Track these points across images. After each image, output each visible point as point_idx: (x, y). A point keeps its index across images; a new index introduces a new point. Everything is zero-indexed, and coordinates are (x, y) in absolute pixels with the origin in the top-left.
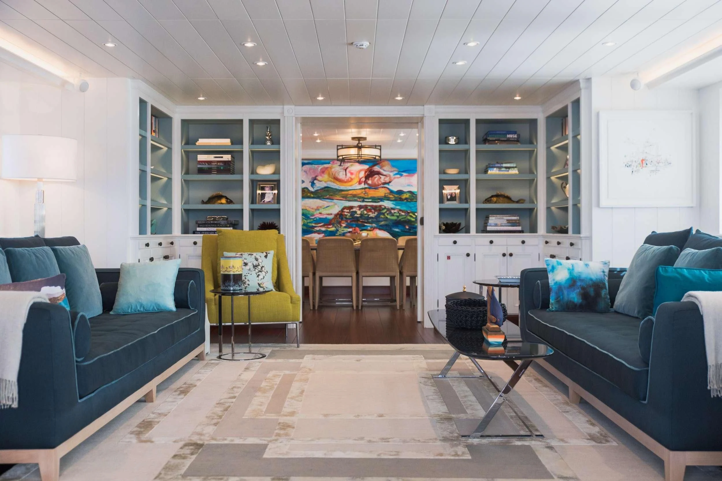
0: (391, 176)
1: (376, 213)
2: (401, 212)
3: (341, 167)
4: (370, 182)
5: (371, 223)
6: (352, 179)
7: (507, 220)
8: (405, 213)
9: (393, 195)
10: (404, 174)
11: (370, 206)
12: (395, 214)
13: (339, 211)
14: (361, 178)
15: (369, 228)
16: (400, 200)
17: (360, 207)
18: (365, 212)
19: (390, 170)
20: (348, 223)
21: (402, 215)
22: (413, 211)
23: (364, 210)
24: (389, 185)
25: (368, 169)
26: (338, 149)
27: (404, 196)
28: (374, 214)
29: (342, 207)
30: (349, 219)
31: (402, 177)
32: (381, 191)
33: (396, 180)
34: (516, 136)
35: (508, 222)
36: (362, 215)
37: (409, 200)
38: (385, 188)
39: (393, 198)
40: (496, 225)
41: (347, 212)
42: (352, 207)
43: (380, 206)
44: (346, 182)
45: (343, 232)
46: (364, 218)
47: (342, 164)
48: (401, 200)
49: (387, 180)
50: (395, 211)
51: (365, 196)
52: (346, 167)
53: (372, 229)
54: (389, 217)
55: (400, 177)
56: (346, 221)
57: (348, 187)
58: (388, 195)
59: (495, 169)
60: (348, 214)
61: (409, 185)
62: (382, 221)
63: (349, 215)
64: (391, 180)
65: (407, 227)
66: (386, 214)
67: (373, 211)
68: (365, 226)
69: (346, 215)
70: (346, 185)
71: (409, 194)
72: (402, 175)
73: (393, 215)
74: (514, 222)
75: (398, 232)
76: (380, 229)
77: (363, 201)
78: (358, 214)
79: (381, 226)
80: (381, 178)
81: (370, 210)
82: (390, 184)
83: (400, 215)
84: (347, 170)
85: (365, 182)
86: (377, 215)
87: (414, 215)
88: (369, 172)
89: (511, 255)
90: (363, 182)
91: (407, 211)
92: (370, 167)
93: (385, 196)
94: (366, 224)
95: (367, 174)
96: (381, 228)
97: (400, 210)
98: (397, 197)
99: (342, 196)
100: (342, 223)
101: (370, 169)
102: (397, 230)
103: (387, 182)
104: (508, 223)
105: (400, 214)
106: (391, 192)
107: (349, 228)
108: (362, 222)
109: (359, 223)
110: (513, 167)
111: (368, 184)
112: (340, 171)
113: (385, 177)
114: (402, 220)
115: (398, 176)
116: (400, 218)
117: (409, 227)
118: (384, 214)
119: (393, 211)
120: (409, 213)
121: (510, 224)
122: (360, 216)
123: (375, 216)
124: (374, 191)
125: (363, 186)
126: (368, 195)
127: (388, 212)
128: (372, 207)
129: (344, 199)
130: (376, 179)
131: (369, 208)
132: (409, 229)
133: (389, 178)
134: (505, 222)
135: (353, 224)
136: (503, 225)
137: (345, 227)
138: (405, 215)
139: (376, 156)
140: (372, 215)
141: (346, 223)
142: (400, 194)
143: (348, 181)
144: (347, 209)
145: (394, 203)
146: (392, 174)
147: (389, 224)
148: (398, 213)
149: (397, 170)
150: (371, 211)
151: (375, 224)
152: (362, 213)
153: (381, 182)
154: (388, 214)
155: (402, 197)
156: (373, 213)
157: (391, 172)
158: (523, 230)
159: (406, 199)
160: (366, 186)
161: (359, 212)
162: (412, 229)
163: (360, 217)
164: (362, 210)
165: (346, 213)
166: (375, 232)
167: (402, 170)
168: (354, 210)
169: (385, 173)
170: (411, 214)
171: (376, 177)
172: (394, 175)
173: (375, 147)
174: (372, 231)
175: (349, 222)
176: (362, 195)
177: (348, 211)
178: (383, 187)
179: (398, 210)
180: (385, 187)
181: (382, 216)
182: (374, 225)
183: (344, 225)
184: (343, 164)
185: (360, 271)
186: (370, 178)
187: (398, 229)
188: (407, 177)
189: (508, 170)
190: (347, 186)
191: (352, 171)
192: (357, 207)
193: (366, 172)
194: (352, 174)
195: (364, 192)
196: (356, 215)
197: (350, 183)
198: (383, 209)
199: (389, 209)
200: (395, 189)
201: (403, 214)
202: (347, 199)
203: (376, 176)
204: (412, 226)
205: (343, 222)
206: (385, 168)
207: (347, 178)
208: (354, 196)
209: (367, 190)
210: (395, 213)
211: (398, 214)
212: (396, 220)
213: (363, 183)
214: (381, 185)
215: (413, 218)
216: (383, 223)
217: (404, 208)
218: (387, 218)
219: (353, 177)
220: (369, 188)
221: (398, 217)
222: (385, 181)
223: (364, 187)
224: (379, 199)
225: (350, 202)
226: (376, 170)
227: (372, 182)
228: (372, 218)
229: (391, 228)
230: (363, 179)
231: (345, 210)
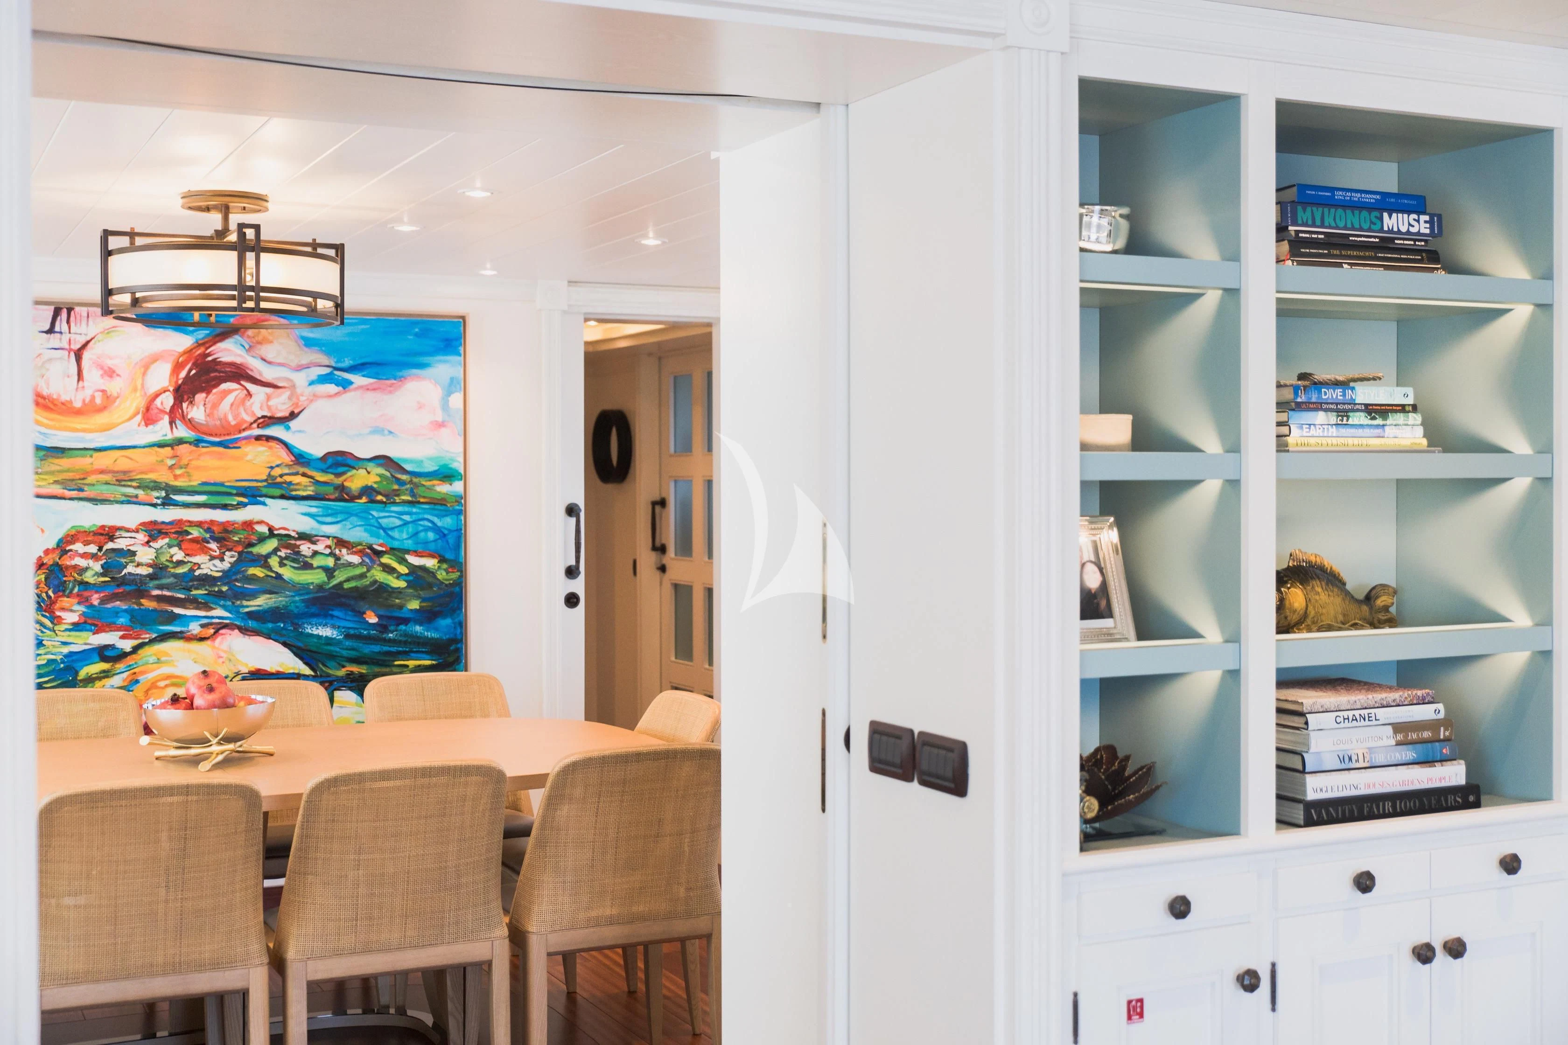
0: (299, 391)
1: (230, 558)
2: (344, 551)
3: (54, 340)
4: (197, 412)
5: (206, 607)
6: (109, 400)
7: (1398, 728)
8: (361, 553)
9: (304, 475)
10: (358, 379)
11: (199, 524)
12: (316, 562)
13: (47, 552)
14: (157, 395)
15: (194, 628)
16: (340, 499)
17: (154, 530)
18: (179, 555)
19: (294, 362)
20: (92, 606)
21: (350, 565)
22: (396, 544)
23: (170, 546)
24: (288, 428)
25: (189, 351)
26: (107, 253)
27: (357, 480)
28: (217, 562)
29: (60, 533)
30: (98, 588)
31: (349, 395)
32: (249, 457)
33: (320, 404)
34: (1421, 225)
35: (1400, 737)
36: (159, 569)
37: (379, 498)
38: (273, 444)
39: (305, 488)
40: (1347, 765)
41: (85, 556)
42: (108, 533)
43: (248, 525)
44: (79, 412)
45: (66, 650)
46: (171, 580)
47: (61, 325)
48: (344, 495)
49: (280, 405)
50: (320, 547)
51: (176, 477)
52: (82, 340)
53: (212, 631)
54: (287, 573)
55: (337, 394)
56: (83, 600)
57: (89, 436)
58: (281, 476)
59: (1321, 417)
60: (91, 562)
61: (377, 431)
62: (253, 595)
63: (97, 567)
64: (296, 405)
65: (373, 619)
66: (274, 562)
67: (213, 545)
68: (173, 618)
69: (83, 570)
70: (79, 426)
71: (381, 471)
72: (345, 385)
73: (307, 566)
74: (1426, 734)
75: (329, 641)
76: (245, 631)
77: (167, 502)
78: (139, 565)
79: (251, 615)
80: (249, 394)
81: (200, 545)
82: (293, 424)
83: (340, 564)
84: (86, 355)
85: (175, 414)
86: (233, 565)
87: (402, 561)
88: (195, 365)
89: (1456, 949)
90: (163, 412)
91: (370, 547)
92: (198, 345)
93: (271, 482)
94: (178, 611)
95: (183, 374)
96: (251, 624)
97: (341, 543)
98: (325, 483)
99: (59, 478)
100: (63, 609)
101: (200, 351)
102: (326, 632)
103: (279, 415)
104: (1399, 744)
105: (337, 558)
106: (300, 459)
107: (99, 629)
108: (160, 599)
109: (148, 604)
110: (1402, 409)
111: (191, 424)
112: (50, 360)
113: (269, 390)
114: (346, 586)
115: (332, 388)
116: (340, 576)
117: (380, 617)
118: (263, 561)
119: (306, 548)
120: (379, 554)
121: (1409, 754)
122: (151, 570)
123: (225, 573)
124: (220, 457)
125: (162, 430)
126: (189, 475)
127: (283, 553)
128: (208, 530)
129: (74, 494)
130: (230, 399)
131: (195, 533)
132: (382, 627)
133: (290, 398)
134: (1387, 737)
135: (117, 613)
136: (1381, 759)
137: (77, 627)
138: (361, 564)
139: (316, 295)
140: (209, 566)
141: (82, 608)
142: (341, 469)
143: (89, 409)
144: (86, 543)
145: (314, 510)
146: (301, 379)
147: (292, 607)
148: (332, 554)
149: (325, 360)
150: (205, 551)
151: (224, 607)
152: (163, 559)
153: (253, 414)
154: (282, 564)
155: (346, 484)
156: (212, 558)
157: (300, 368)
158: (1474, 782)
159: (367, 491)
160: (182, 432)
161: (145, 555)
162: (392, 628)
163: (151, 577)
164: (162, 542)
165: (82, 563)
166: (224, 647)
167: (347, 363)
168: (121, 543)
169: (268, 373)
170: (385, 560)
171: (230, 391)
172: (312, 383)
173: (309, 249)
174: (208, 642)
175: (95, 600)
176: (163, 476)
177: (93, 549)
178: (258, 438)
179: (329, 542)
180: (269, 438)
181: (257, 571)
182: (219, 612)
183: (71, 618)
184: (65, 327)
185: (291, 954)
186: (200, 397)
187: (333, 627)
188: (370, 395)
189: (1379, 421)
190: (84, 431)
191: (110, 363)
192: (137, 531)
193: (177, 367)
194: (110, 373)
195: (170, 462)
196: (130, 569)
197: (101, 419)
198: (262, 539)
199: (288, 536)
200: (317, 451)
201: (355, 559)
202: (89, 492)
203: (225, 386)
204: (397, 614)
205: (65, 601)
206: (270, 351)
207: (87, 393)
208: (122, 478)
209: (183, 449)
210: (315, 553)
211: (330, 562)
212: (320, 587)
213: (166, 418)
214: (249, 427)
215: (399, 576)
216: (261, 602)
217: (356, 534)
218: (279, 577)
219: (114, 386)
220: (197, 443)
221: (330, 572)
222: (269, 408)
223: (170, 436)
224: (242, 492)
225: (101, 508)
226: (226, 358)
227: (209, 415)
228: (206, 580)
229: (296, 626)
230: (168, 400)
231: (78, 547)
